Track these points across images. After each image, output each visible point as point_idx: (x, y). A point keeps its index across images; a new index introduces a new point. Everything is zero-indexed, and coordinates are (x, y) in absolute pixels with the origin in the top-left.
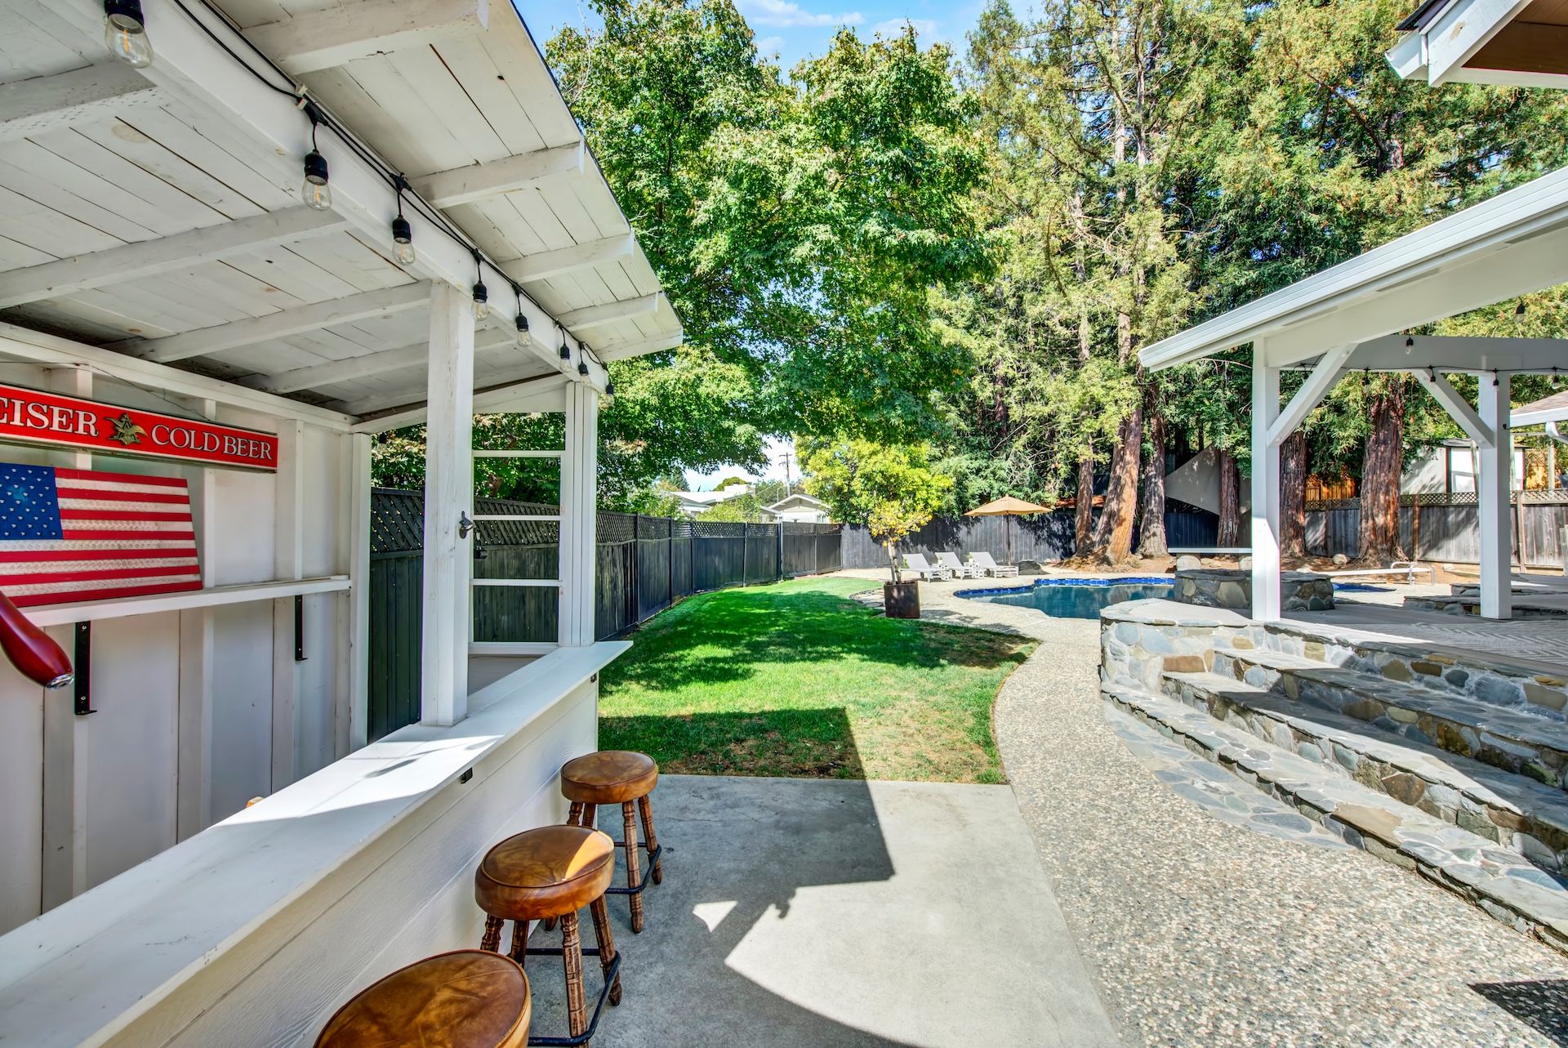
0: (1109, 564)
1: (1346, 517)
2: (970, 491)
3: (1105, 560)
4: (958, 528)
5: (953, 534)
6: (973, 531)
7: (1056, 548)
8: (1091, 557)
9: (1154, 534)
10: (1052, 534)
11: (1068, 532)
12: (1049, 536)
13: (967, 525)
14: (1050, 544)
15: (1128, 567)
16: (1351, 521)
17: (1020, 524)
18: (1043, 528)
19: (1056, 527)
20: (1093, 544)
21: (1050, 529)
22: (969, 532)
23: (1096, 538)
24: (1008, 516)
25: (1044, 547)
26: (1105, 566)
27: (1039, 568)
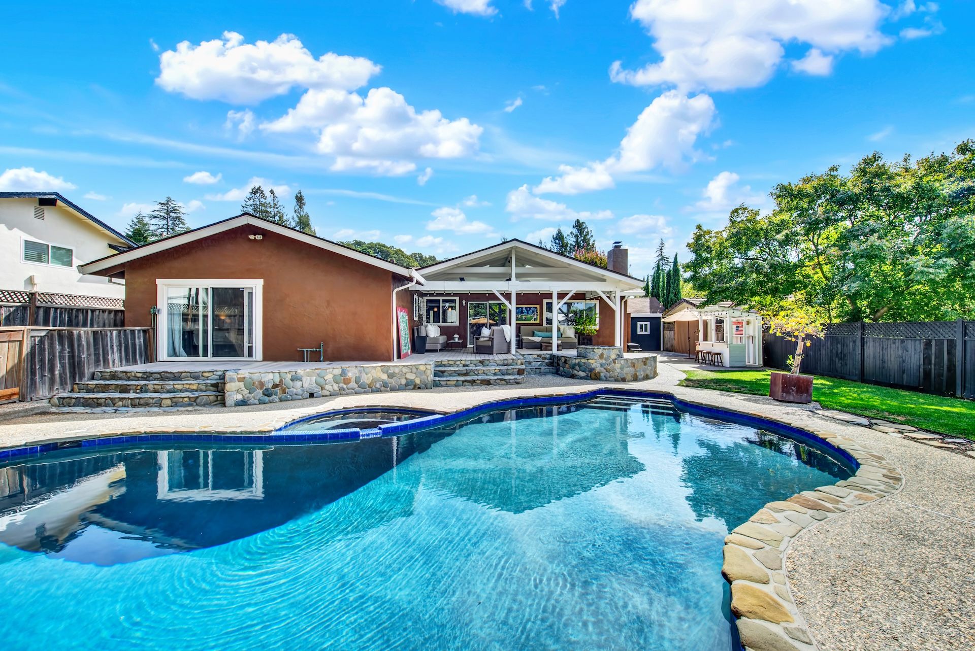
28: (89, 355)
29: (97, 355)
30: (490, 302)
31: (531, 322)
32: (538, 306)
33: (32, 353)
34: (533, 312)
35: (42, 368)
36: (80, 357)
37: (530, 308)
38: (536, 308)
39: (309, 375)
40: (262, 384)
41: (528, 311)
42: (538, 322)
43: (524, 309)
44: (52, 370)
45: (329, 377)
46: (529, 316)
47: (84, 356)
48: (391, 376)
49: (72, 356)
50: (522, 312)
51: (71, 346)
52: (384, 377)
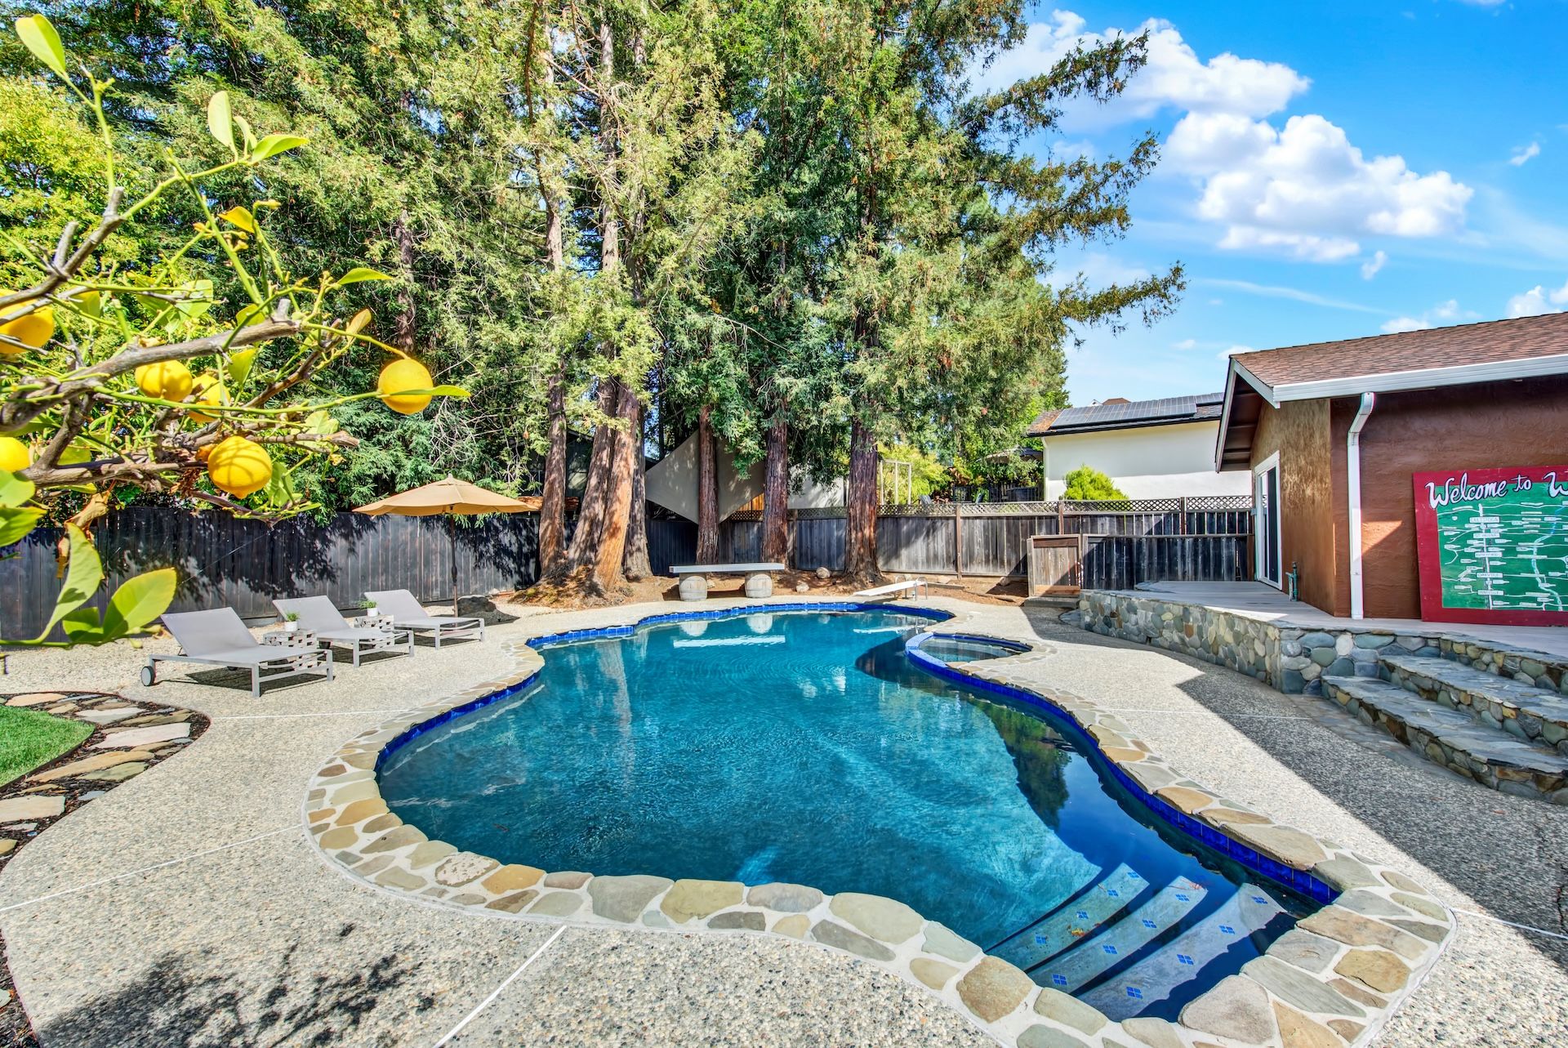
0: (599, 595)
1: (811, 527)
2: (355, 469)
3: (593, 590)
4: (326, 542)
5: (314, 555)
6: (360, 548)
7: (507, 572)
8: (572, 585)
9: (639, 549)
10: (502, 550)
11: (525, 549)
12: (497, 554)
13: (346, 536)
14: (498, 566)
15: (620, 596)
16: (816, 531)
17: (449, 532)
18: (487, 540)
19: (507, 538)
20: (568, 566)
21: (498, 542)
22: (352, 550)
23: (573, 553)
24: (429, 519)
25: (489, 570)
26: (594, 598)
27: (493, 607)
28: (1151, 563)
29: (1161, 564)
33: (1089, 556)
35: (1100, 571)
36: (1139, 565)
39: (1144, 606)
40: (1102, 608)
44: (1108, 574)
45: (1167, 617)
47: (1145, 564)
48: (1238, 637)
49: (1130, 564)
51: (1130, 552)
52: (1229, 638)
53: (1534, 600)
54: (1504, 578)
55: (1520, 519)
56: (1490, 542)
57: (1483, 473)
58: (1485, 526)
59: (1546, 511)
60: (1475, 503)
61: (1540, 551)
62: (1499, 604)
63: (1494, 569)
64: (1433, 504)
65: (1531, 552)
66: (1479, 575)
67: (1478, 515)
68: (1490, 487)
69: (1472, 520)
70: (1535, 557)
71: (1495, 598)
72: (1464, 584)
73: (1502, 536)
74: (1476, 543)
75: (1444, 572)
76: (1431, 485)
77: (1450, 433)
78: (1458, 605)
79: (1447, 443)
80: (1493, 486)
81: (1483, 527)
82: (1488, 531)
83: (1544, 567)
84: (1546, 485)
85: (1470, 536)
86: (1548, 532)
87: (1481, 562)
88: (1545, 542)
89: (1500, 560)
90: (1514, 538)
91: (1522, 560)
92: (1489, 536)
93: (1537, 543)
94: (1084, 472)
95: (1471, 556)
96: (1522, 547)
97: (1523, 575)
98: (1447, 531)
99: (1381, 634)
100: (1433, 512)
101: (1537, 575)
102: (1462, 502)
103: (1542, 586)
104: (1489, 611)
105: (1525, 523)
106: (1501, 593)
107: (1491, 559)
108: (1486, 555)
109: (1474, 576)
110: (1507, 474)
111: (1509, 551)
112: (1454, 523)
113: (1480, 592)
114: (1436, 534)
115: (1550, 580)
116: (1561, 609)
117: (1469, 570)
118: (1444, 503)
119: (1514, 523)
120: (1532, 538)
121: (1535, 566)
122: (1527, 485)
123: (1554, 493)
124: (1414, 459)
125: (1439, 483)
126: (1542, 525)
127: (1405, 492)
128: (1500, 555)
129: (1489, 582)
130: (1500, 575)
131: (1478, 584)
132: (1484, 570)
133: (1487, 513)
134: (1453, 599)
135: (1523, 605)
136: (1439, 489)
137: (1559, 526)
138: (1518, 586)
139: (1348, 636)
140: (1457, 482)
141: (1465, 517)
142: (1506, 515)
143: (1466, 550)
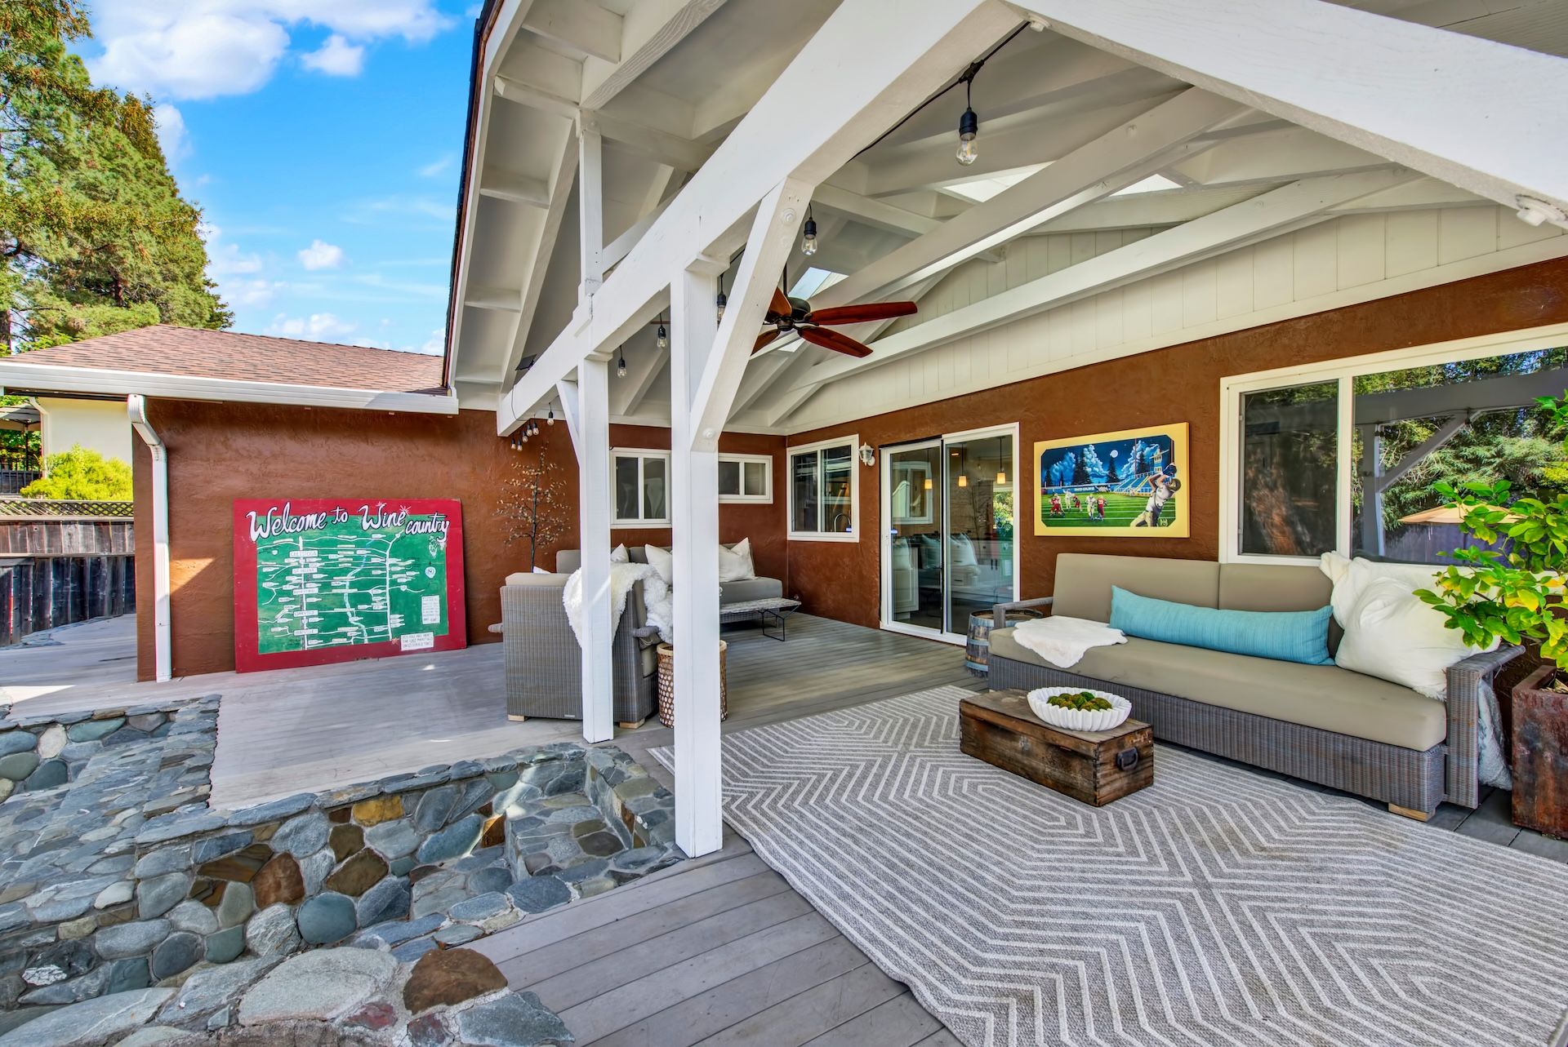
30: (951, 439)
31: (1131, 531)
32: (1178, 432)
34: (1144, 467)
37: (1125, 447)
38: (1165, 443)
41: (1111, 465)
42: (1179, 528)
43: (1091, 457)
46: (1117, 497)
50: (1080, 477)
53: (344, 635)
54: (320, 615)
55: (335, 552)
56: (308, 578)
57: (305, 503)
58: (305, 560)
59: (359, 544)
60: (295, 535)
61: (353, 585)
62: (314, 644)
63: (311, 606)
64: (254, 536)
65: (344, 587)
66: (296, 614)
67: (297, 549)
68: (311, 519)
69: (292, 554)
70: (347, 591)
71: (311, 637)
72: (281, 625)
73: (320, 571)
74: (294, 579)
75: (261, 614)
76: (253, 514)
77: (275, 456)
78: (274, 650)
79: (272, 467)
80: (314, 517)
81: (302, 562)
82: (306, 566)
83: (356, 600)
84: (360, 518)
85: (289, 572)
86: (358, 565)
87: (297, 600)
88: (357, 575)
89: (317, 596)
90: (332, 572)
91: (336, 594)
92: (307, 571)
93: (350, 577)
94: (80, 455)
95: (289, 593)
96: (337, 581)
97: (337, 610)
98: (266, 566)
99: (105, 718)
100: (253, 546)
101: (348, 610)
102: (282, 534)
103: (352, 620)
104: (304, 652)
105: (339, 556)
106: (315, 631)
107: (308, 596)
108: (304, 592)
109: (290, 616)
110: (327, 506)
111: (325, 586)
112: (273, 558)
113: (296, 633)
114: (255, 570)
115: (358, 614)
116: (366, 642)
117: (286, 610)
118: (265, 535)
119: (331, 556)
120: (345, 571)
121: (346, 599)
122: (344, 518)
123: (366, 526)
124: (237, 483)
125: (262, 512)
126: (355, 558)
127: (225, 520)
128: (316, 591)
129: (305, 621)
130: (316, 612)
131: (294, 624)
132: (301, 609)
133: (308, 546)
134: (269, 645)
135: (336, 641)
136: (261, 519)
137: (369, 559)
138: (332, 622)
139: (59, 730)
140: (280, 512)
141: (285, 551)
142: (325, 547)
143: (286, 587)
